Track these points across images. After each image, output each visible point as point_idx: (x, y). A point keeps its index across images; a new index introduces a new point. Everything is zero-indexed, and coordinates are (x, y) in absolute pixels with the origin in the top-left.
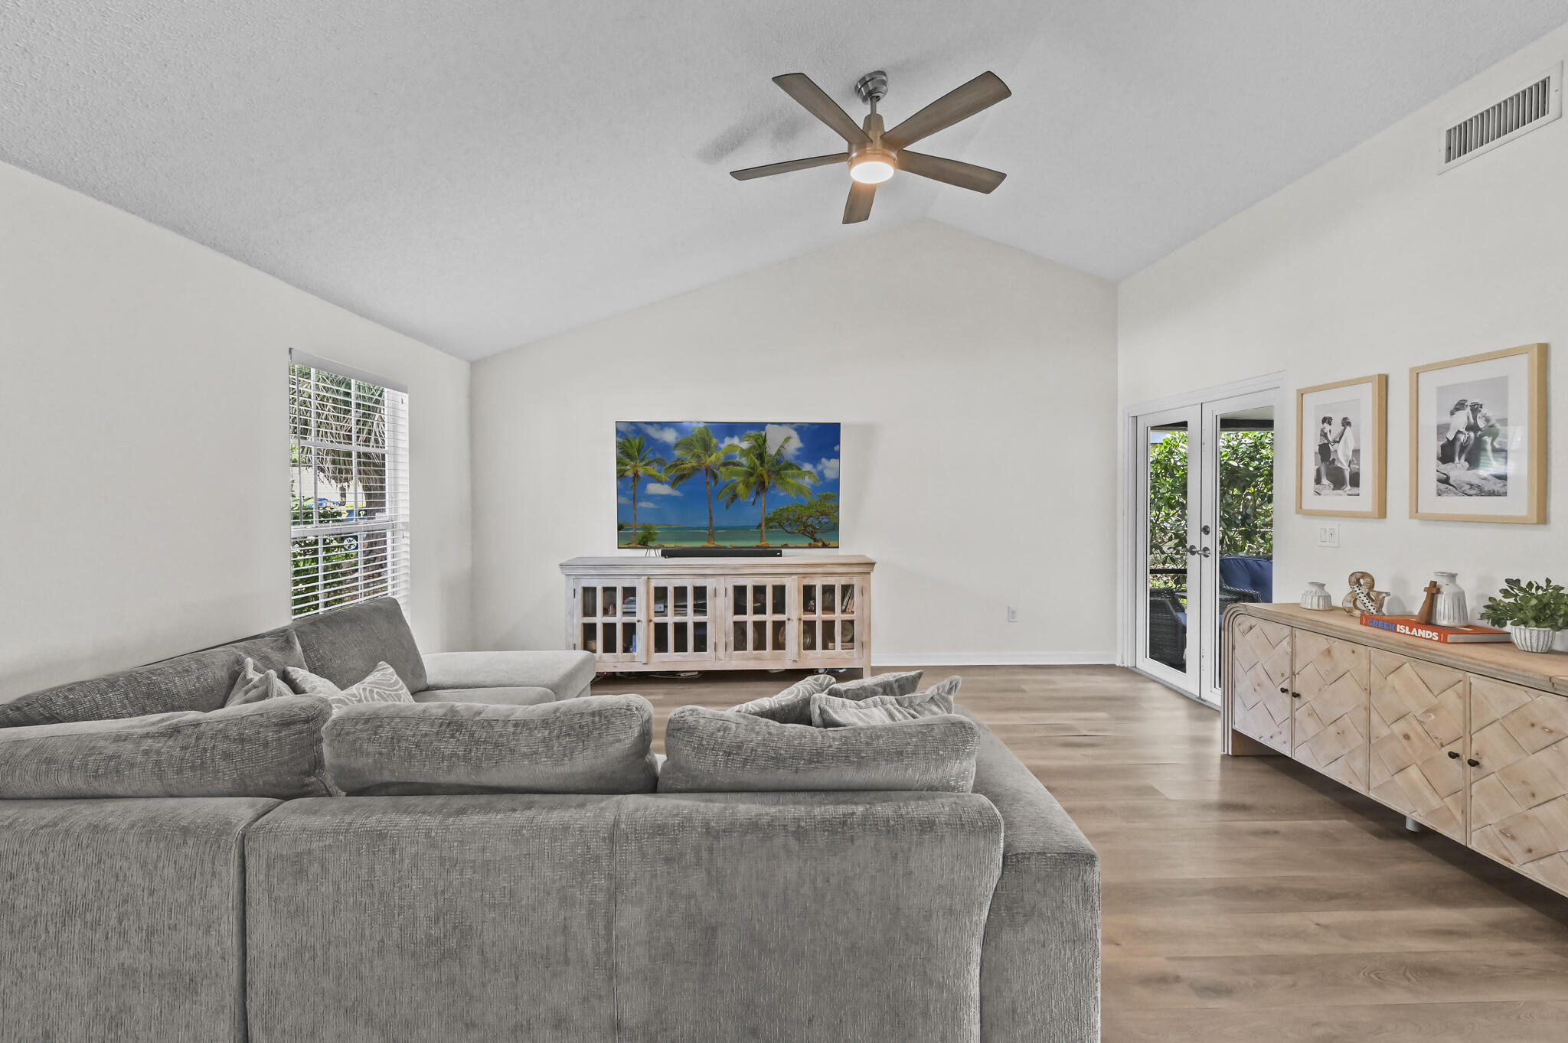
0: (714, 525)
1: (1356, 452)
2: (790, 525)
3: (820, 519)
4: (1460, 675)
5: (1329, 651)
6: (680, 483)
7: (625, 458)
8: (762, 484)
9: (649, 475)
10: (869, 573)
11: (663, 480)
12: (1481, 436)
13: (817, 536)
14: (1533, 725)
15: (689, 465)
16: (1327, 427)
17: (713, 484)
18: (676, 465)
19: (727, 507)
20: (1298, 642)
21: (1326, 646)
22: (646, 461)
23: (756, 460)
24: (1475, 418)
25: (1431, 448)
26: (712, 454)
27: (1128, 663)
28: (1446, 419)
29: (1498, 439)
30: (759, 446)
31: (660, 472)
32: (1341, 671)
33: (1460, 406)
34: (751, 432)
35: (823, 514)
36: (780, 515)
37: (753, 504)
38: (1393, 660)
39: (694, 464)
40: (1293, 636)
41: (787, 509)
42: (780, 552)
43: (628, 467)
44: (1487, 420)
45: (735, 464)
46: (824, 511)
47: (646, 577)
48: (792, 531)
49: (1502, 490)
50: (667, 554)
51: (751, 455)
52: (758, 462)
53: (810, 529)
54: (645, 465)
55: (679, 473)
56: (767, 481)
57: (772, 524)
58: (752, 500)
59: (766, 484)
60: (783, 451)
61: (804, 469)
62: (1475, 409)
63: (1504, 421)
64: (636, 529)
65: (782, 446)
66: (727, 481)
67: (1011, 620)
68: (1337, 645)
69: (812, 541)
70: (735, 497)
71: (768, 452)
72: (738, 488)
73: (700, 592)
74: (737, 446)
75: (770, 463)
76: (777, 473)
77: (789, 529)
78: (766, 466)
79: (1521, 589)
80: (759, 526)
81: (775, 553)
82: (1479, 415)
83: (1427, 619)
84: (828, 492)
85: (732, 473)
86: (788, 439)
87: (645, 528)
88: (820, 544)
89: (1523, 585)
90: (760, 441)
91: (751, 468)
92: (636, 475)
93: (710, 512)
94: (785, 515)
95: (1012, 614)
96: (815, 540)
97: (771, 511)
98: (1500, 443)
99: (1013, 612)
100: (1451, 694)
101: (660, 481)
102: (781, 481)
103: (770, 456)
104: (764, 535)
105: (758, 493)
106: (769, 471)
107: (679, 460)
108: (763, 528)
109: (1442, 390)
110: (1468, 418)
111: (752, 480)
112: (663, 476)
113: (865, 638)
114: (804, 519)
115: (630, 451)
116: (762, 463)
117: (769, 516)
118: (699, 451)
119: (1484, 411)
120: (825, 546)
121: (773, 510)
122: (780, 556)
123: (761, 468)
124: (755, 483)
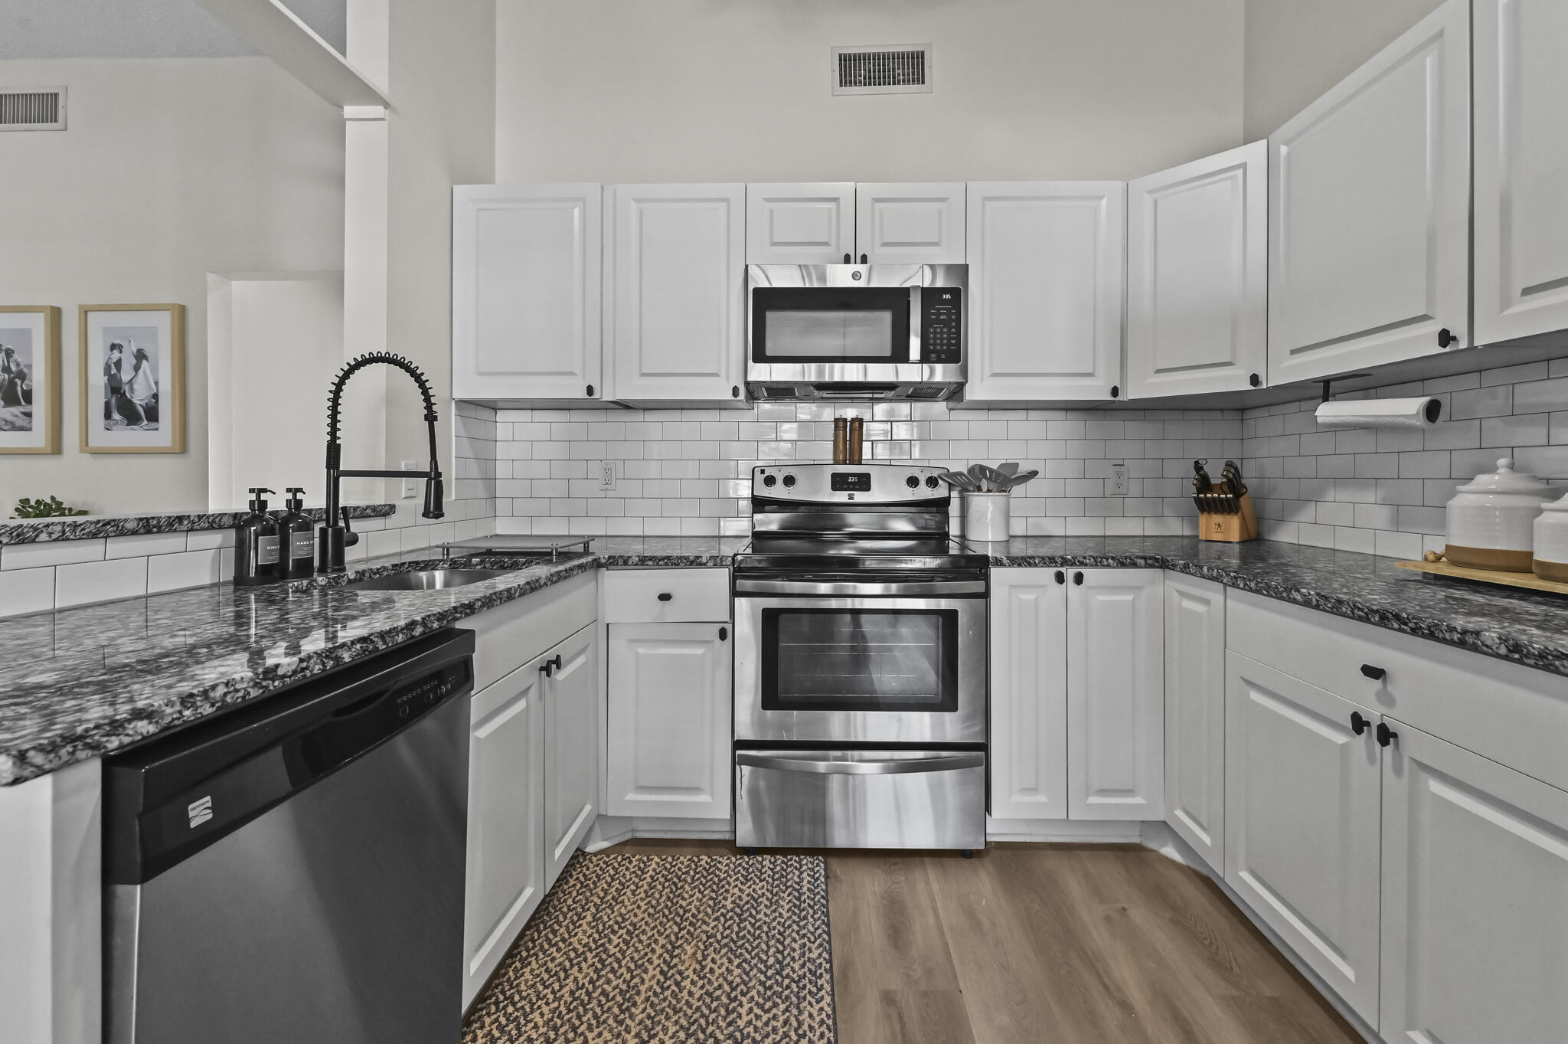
12: (14, 378)
24: (8, 362)
29: (26, 382)
44: (18, 365)
49: (28, 426)
62: (9, 353)
63: (30, 367)
79: (31, 507)
82: (11, 359)
89: (33, 503)
98: (27, 385)
110: (3, 361)
119: (15, 356)
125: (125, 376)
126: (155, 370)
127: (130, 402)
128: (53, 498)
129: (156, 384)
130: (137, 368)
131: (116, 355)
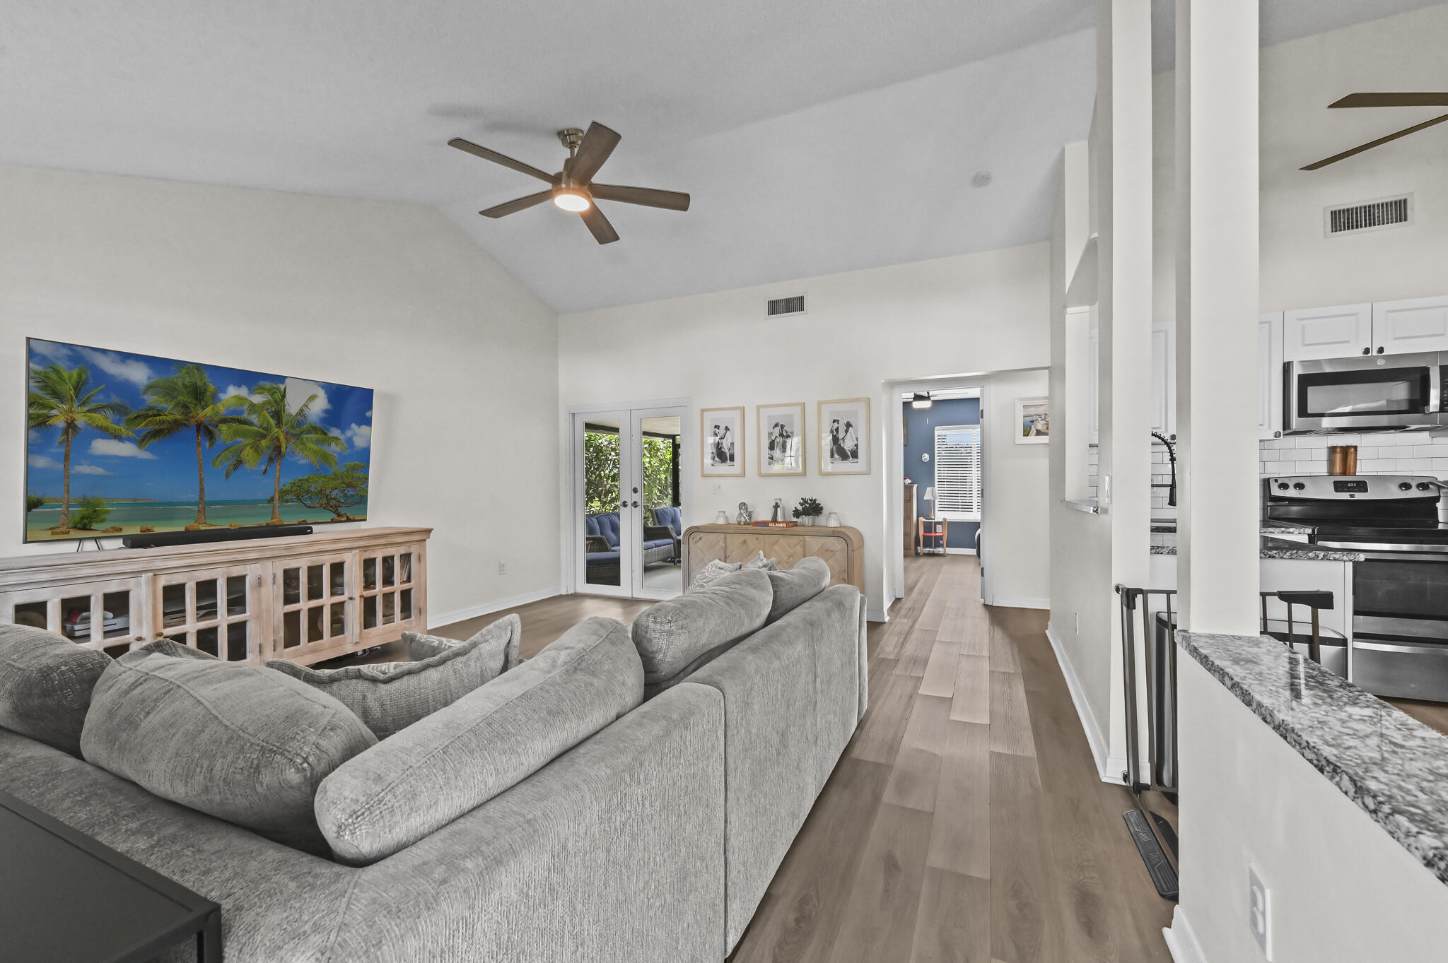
0: (207, 498)
1: (732, 444)
2: (310, 498)
3: (346, 492)
4: (802, 537)
5: (745, 541)
6: (153, 441)
7: (48, 397)
8: (278, 449)
9: (97, 427)
10: (425, 540)
11: (124, 436)
12: (784, 439)
13: (341, 510)
14: (827, 550)
15: (170, 418)
16: (717, 431)
17: (207, 445)
18: (146, 417)
19: (227, 476)
20: (728, 541)
21: (744, 539)
22: (92, 406)
23: (271, 419)
25: (765, 443)
26: (207, 406)
27: (571, 591)
28: (771, 430)
30: (276, 402)
31: (118, 423)
32: (751, 550)
33: (776, 425)
34: (265, 383)
35: (350, 485)
36: (299, 486)
37: (265, 472)
38: (774, 538)
39: (178, 417)
40: (725, 538)
41: (307, 480)
42: (311, 528)
43: (54, 412)
44: (787, 432)
45: (240, 422)
46: (350, 482)
47: (151, 574)
48: (313, 505)
50: (134, 542)
51: (265, 412)
52: (273, 422)
53: (333, 503)
54: (89, 411)
55: (151, 428)
56: (284, 446)
57: (288, 497)
58: (263, 467)
59: (283, 449)
60: (306, 411)
61: (331, 435)
62: (782, 427)
64: (68, 506)
65: (306, 405)
66: (228, 443)
67: (502, 572)
68: (747, 537)
69: (334, 516)
70: (239, 463)
71: (287, 411)
72: (245, 453)
73: (236, 584)
74: (246, 399)
75: (290, 424)
76: (298, 436)
77: (308, 503)
78: (284, 428)
80: (272, 499)
81: (304, 530)
82: (783, 430)
83: (775, 520)
84: (357, 462)
85: (237, 433)
86: (312, 398)
87: (85, 503)
88: (345, 519)
90: (278, 396)
91: (264, 429)
92: (71, 425)
93: (201, 482)
94: (305, 486)
95: (502, 567)
96: (339, 515)
97: (286, 482)
99: (503, 566)
100: (798, 547)
101: (117, 437)
102: (303, 446)
103: (291, 415)
104: (277, 510)
105: (271, 460)
106: (287, 433)
107: (151, 408)
108: (276, 502)
109: (770, 417)
110: (780, 431)
111: (264, 443)
112: (123, 430)
113: (421, 605)
114: (328, 492)
115: (59, 388)
116: (279, 424)
117: (284, 489)
118: (186, 399)
119: (785, 428)
120: (349, 520)
121: (290, 481)
122: (311, 533)
123: (277, 430)
124: (268, 447)
125: (841, 436)
126: (856, 432)
127: (843, 448)
128: (802, 499)
129: (857, 439)
130: (847, 431)
131: (836, 425)
